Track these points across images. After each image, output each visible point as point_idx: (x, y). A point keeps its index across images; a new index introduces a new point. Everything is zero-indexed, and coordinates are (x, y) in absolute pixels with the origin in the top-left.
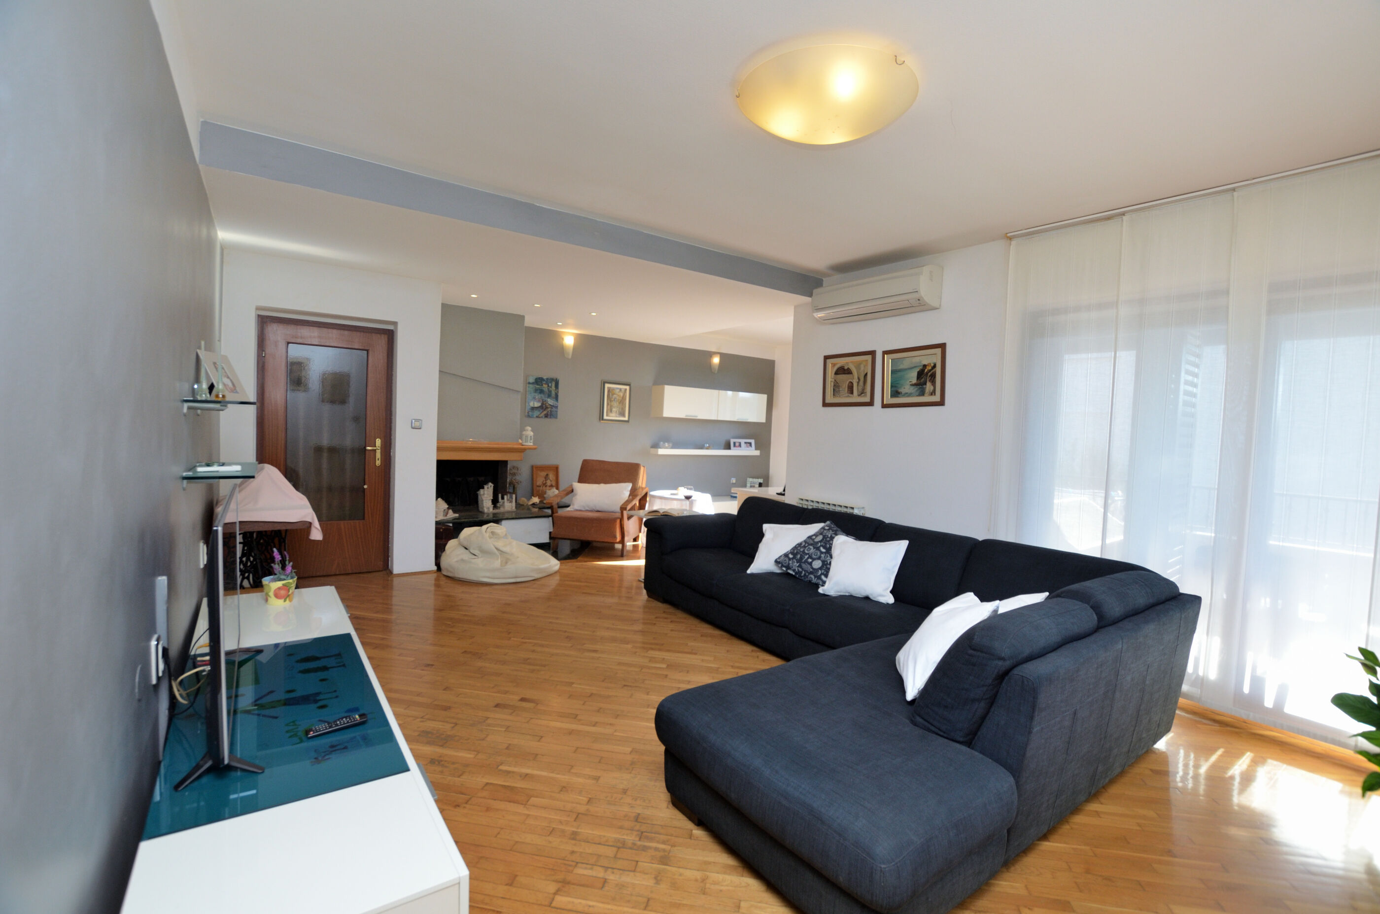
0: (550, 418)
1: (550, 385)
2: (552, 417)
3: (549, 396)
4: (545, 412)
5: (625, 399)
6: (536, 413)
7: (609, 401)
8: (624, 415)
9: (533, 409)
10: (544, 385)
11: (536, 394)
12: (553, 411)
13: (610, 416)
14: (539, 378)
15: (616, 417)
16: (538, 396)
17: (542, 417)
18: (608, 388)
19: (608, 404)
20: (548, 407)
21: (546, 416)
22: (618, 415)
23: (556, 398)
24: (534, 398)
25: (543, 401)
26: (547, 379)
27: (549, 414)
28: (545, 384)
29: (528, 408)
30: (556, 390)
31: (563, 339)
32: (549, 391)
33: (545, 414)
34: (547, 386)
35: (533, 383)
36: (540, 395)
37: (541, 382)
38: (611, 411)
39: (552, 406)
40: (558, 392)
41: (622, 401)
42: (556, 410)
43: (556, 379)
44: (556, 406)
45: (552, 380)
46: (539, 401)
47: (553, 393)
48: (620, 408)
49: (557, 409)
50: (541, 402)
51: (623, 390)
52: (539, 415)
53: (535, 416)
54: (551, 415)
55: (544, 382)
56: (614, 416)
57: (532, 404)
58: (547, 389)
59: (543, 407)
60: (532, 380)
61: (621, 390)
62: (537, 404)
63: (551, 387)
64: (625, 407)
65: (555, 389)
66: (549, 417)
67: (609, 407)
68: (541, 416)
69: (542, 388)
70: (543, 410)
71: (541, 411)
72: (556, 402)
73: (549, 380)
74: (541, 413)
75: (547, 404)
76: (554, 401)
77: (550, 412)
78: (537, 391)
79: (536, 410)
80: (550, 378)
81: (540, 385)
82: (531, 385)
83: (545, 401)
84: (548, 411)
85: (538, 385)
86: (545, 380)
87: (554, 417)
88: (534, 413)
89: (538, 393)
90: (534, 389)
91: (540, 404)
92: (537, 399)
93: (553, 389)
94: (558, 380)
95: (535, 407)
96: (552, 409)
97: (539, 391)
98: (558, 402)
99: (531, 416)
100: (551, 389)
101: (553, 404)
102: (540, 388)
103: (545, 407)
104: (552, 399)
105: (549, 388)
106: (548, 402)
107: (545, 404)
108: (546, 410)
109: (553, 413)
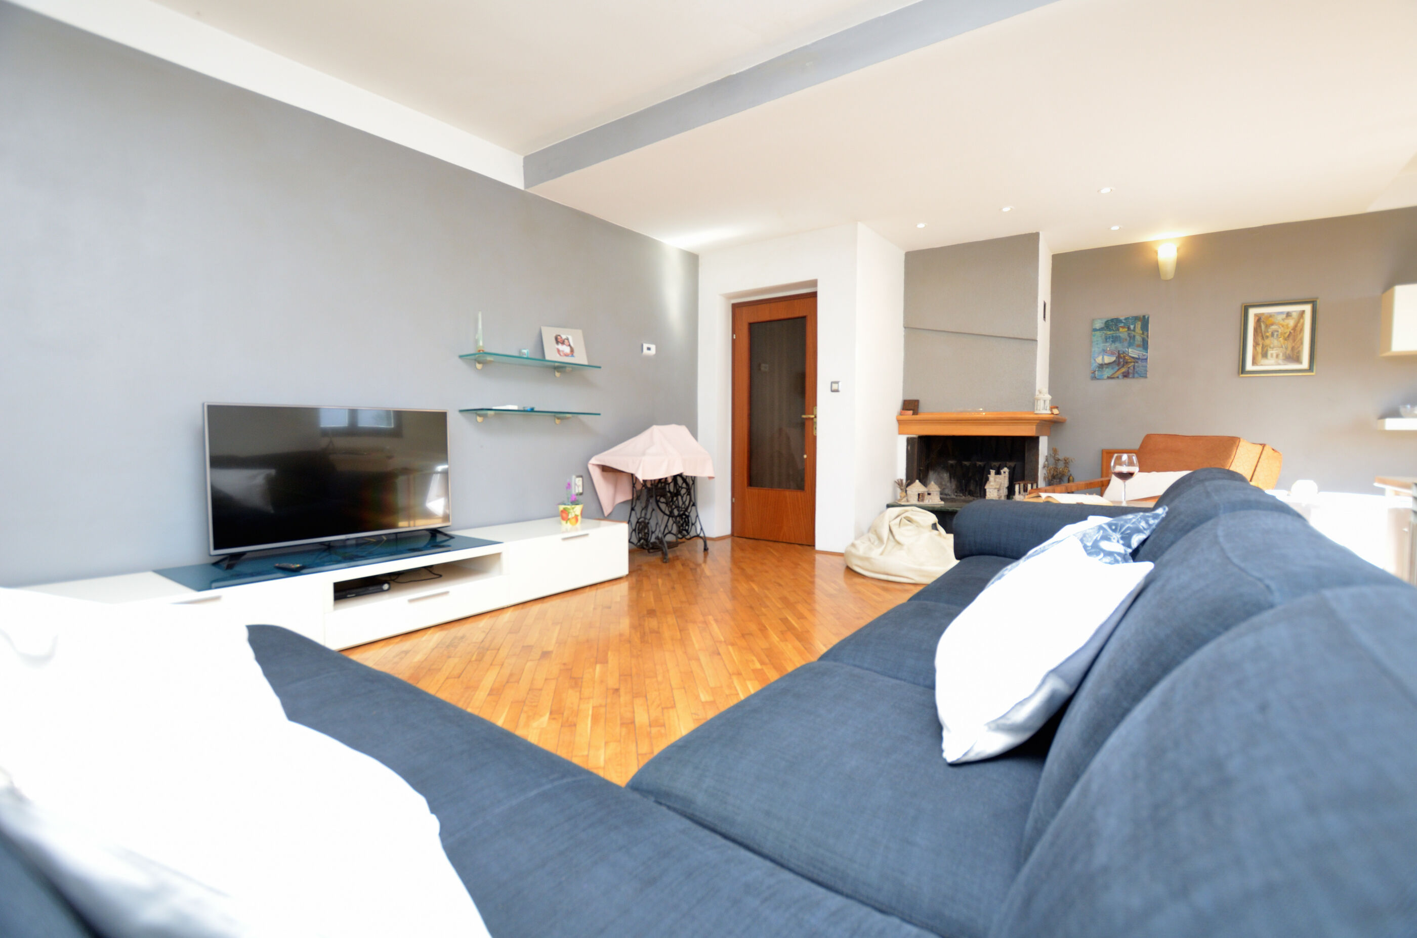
0: (1133, 377)
1: (1132, 327)
2: (1136, 375)
3: (1131, 344)
4: (1123, 370)
5: (1302, 330)
6: (1108, 372)
7: (1260, 339)
8: (1298, 360)
9: (1102, 366)
10: (1121, 330)
11: (1107, 344)
12: (1138, 367)
13: (1262, 365)
14: (1112, 320)
15: (1279, 364)
16: (1109, 346)
17: (1118, 377)
18: (1256, 315)
19: (1256, 344)
20: (1129, 361)
21: (1126, 375)
22: (1280, 362)
23: (1145, 345)
24: (1104, 351)
25: (1119, 353)
26: (1126, 319)
27: (1130, 371)
28: (1123, 327)
29: (1095, 365)
30: (1143, 334)
31: (1157, 253)
32: (1130, 337)
33: (1123, 373)
34: (1126, 329)
35: (1101, 329)
36: (1113, 346)
37: (1116, 325)
38: (1265, 355)
39: (1136, 360)
40: (1148, 336)
41: (1294, 334)
42: (1144, 364)
43: (1144, 316)
44: (1145, 357)
45: (1136, 318)
46: (1112, 354)
47: (1138, 339)
48: (1286, 348)
49: (1147, 362)
50: (1117, 355)
51: (1295, 315)
52: (1113, 374)
53: (1105, 377)
54: (1134, 373)
55: (1122, 325)
56: (1269, 364)
57: (1099, 360)
58: (1126, 334)
59: (1120, 362)
60: (1098, 325)
61: (1288, 315)
62: (1108, 359)
63: (1134, 330)
64: (1302, 343)
65: (1141, 332)
66: (1131, 376)
67: (1259, 349)
68: (1116, 375)
69: (1118, 335)
70: (1120, 367)
71: (1117, 368)
72: (1143, 352)
73: (1130, 321)
74: (1116, 372)
75: (1127, 358)
76: (1140, 351)
77: (1132, 368)
78: (1108, 340)
79: (1106, 368)
80: (1132, 317)
81: (1114, 329)
82: (1098, 332)
83: (1124, 353)
84: (1129, 368)
85: (1110, 330)
86: (1124, 321)
87: (1142, 375)
88: (1105, 373)
89: (1111, 342)
90: (1103, 337)
91: (1113, 359)
92: (1108, 352)
93: (1137, 333)
94: (1146, 317)
95: (1106, 364)
96: (1136, 364)
97: (1112, 338)
98: (1147, 353)
99: (1098, 377)
100: (1133, 333)
101: (1139, 356)
102: (1114, 335)
103: (1124, 361)
104: (1135, 349)
105: (1129, 332)
106: (1128, 355)
107: (1124, 357)
108: (1125, 366)
109: (1138, 369)
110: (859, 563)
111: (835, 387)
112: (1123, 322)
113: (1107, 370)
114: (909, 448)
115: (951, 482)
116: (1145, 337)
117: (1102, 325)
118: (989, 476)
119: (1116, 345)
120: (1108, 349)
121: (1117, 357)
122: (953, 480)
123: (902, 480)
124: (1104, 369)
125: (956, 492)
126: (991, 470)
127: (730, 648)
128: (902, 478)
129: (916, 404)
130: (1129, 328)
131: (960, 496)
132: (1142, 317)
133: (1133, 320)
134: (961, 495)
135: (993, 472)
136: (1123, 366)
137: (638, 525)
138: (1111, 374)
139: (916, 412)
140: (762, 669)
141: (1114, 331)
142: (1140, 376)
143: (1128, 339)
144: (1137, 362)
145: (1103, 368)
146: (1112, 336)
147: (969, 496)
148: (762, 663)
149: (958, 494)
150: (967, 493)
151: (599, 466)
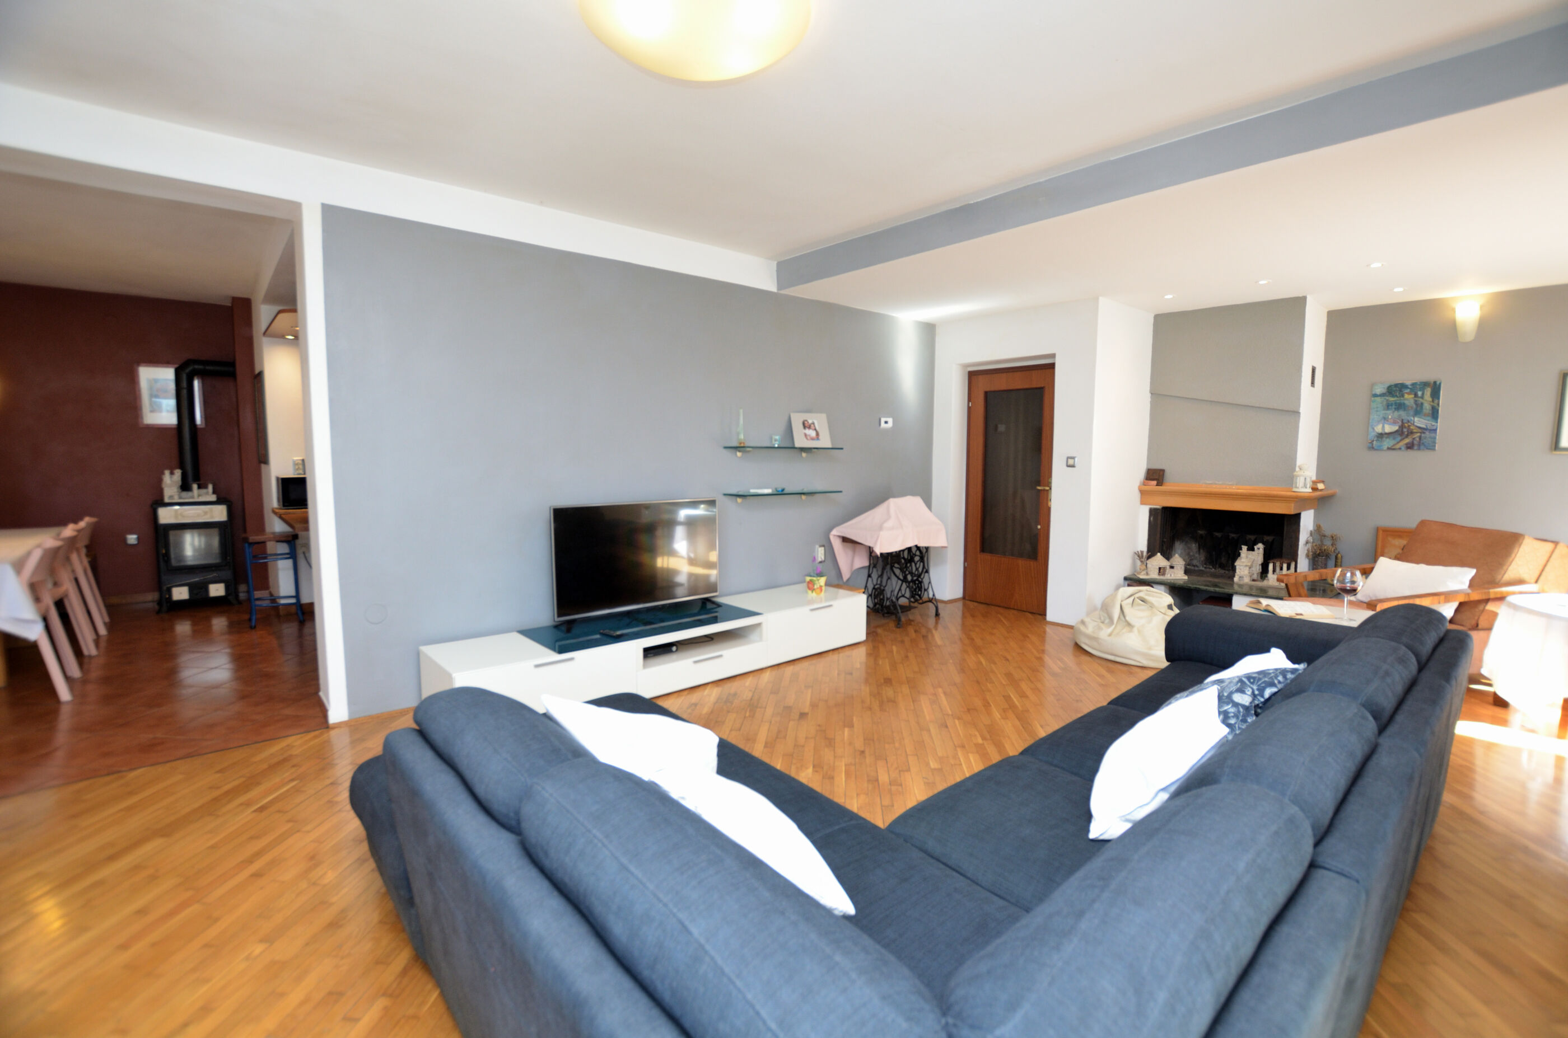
0: (1419, 449)
1: (1420, 393)
2: (1422, 447)
3: (1418, 411)
4: (1407, 441)
6: (1388, 443)
9: (1381, 436)
10: (1406, 396)
11: (1388, 412)
12: (1425, 438)
14: (1396, 385)
16: (1391, 414)
17: (1400, 449)
20: (1415, 431)
21: (1410, 447)
23: (1434, 414)
24: (1385, 419)
25: (1402, 422)
26: (1413, 385)
27: (1415, 442)
28: (1409, 394)
29: (1372, 435)
30: (1433, 401)
31: (1454, 310)
32: (1417, 405)
33: (1407, 444)
34: (1413, 396)
35: (1382, 395)
36: (1396, 414)
37: (1401, 391)
39: (1423, 430)
40: (1438, 405)
42: (1433, 435)
43: (1435, 383)
44: (1434, 428)
45: (1425, 385)
46: (1394, 423)
47: (1427, 407)
49: (1436, 433)
50: (1400, 423)
52: (1394, 445)
53: (1385, 448)
54: (1419, 445)
55: (1408, 391)
57: (1379, 429)
58: (1413, 401)
59: (1403, 431)
60: (1379, 390)
62: (1388, 429)
63: (1422, 397)
65: (1431, 399)
66: (1416, 448)
68: (1398, 446)
69: (1402, 402)
70: (1403, 437)
71: (1399, 438)
72: (1432, 421)
73: (1418, 386)
74: (1398, 443)
75: (1412, 427)
76: (1428, 420)
77: (1418, 439)
78: (1390, 407)
79: (1386, 438)
80: (1421, 383)
81: (1398, 396)
82: (1379, 398)
83: (1408, 421)
84: (1414, 439)
85: (1393, 396)
86: (1410, 387)
87: (1429, 447)
88: (1385, 443)
89: (1394, 410)
90: (1385, 403)
91: (1396, 428)
92: (1390, 420)
93: (1426, 400)
94: (1438, 383)
95: (1386, 434)
96: (1423, 435)
97: (1396, 405)
98: (1437, 422)
99: (1376, 448)
100: (1421, 400)
101: (1426, 426)
102: (1398, 402)
103: (1408, 431)
104: (1423, 419)
105: (1416, 399)
106: (1414, 424)
107: (1409, 426)
108: (1409, 437)
109: (1425, 440)
110: (1087, 641)
111: (1071, 462)
112: (1408, 388)
113: (1388, 440)
114: (1152, 519)
115: (1199, 554)
116: (1435, 405)
117: (1384, 391)
118: (1240, 551)
119: (1399, 413)
120: (1390, 417)
121: (1400, 427)
122: (1201, 551)
123: (1142, 552)
124: (1384, 439)
125: (1205, 564)
126: (1243, 546)
127: (957, 722)
128: (1142, 550)
129: (1161, 473)
130: (1416, 395)
131: (1210, 568)
132: (1432, 383)
133: (1421, 386)
134: (1211, 567)
135: (1244, 548)
136: (1407, 436)
137: (874, 591)
138: (1392, 444)
139: (1160, 483)
140: (983, 744)
141: (1398, 397)
142: (1427, 449)
143: (1414, 406)
144: (1424, 433)
145: (1382, 438)
146: (1395, 403)
147: (1220, 569)
148: (984, 738)
149: (1208, 566)
150: (1217, 566)
151: (839, 536)
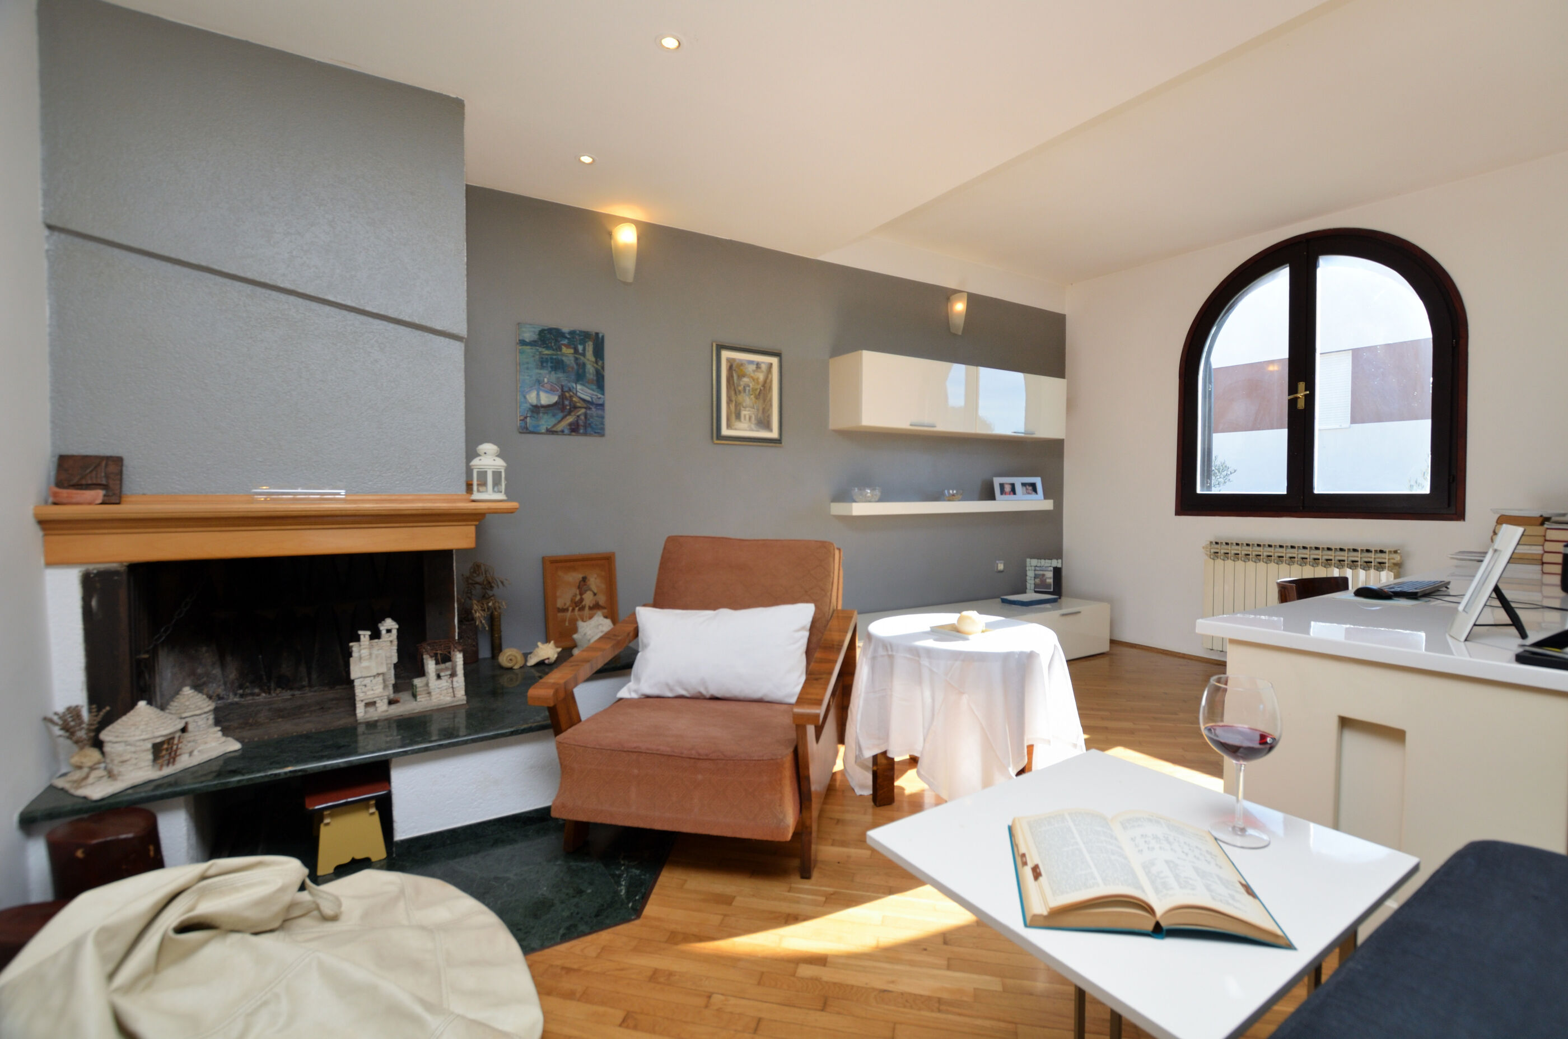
0: (585, 434)
1: (580, 348)
2: (589, 430)
3: (580, 376)
4: (570, 419)
5: (770, 388)
6: (546, 422)
7: (733, 393)
8: (768, 427)
9: (537, 409)
10: (564, 350)
11: (544, 372)
12: (592, 417)
13: (736, 429)
14: (550, 330)
15: (752, 430)
16: (548, 377)
17: (563, 431)
18: (728, 360)
19: (729, 400)
20: (578, 405)
21: (574, 429)
22: (753, 426)
23: (599, 381)
24: (539, 382)
25: (562, 391)
26: (572, 333)
27: (581, 423)
28: (567, 346)
29: (524, 407)
30: (596, 362)
31: (610, 233)
32: (577, 364)
33: (570, 424)
34: (572, 351)
35: (532, 344)
36: (554, 376)
37: (557, 341)
38: (738, 417)
39: (589, 405)
40: (603, 368)
41: (762, 393)
42: (600, 412)
43: (597, 334)
44: (600, 402)
45: (586, 336)
46: (552, 391)
47: (590, 369)
48: (758, 410)
49: (603, 410)
50: (559, 392)
51: (764, 367)
52: (555, 425)
53: (543, 429)
54: (585, 427)
55: (565, 342)
56: (744, 429)
57: (532, 398)
58: (572, 359)
59: (564, 405)
60: (529, 335)
61: (758, 365)
62: (547, 399)
63: (584, 355)
64: (771, 405)
65: (593, 359)
66: (581, 431)
67: (733, 407)
68: (559, 427)
69: (560, 357)
70: (565, 413)
71: (560, 415)
72: (598, 392)
73: (577, 337)
74: (559, 422)
75: (574, 399)
76: (593, 390)
77: (582, 417)
78: (545, 364)
79: (544, 413)
80: (581, 332)
81: (554, 347)
82: (528, 347)
83: (570, 390)
84: (578, 416)
85: (547, 348)
86: (568, 336)
87: (596, 431)
88: (543, 422)
89: (550, 369)
90: (537, 357)
91: (554, 399)
92: (545, 385)
93: (588, 360)
94: (600, 335)
95: (543, 407)
96: (588, 412)
97: (551, 363)
98: (603, 394)
99: (531, 429)
100: (582, 358)
101: (592, 398)
102: (554, 357)
103: (570, 405)
104: (587, 387)
105: (576, 356)
106: (576, 394)
107: (571, 397)
108: (573, 414)
109: (591, 420)
112: (566, 338)
113: (545, 417)
114: (94, 603)
115: (223, 666)
116: (600, 368)
117: (535, 337)
118: (354, 643)
119: (558, 375)
120: (546, 380)
121: (559, 396)
122: (229, 659)
124: (541, 415)
125: (241, 687)
126: (360, 632)
129: (112, 468)
130: (576, 351)
131: (253, 694)
132: (594, 334)
133: (582, 337)
134: (257, 691)
135: (365, 635)
136: (569, 413)
138: (552, 424)
139: (114, 495)
141: (553, 350)
142: (595, 433)
143: (575, 367)
144: (590, 409)
145: (538, 413)
146: (551, 359)
147: (278, 690)
149: (248, 691)
150: (273, 685)
